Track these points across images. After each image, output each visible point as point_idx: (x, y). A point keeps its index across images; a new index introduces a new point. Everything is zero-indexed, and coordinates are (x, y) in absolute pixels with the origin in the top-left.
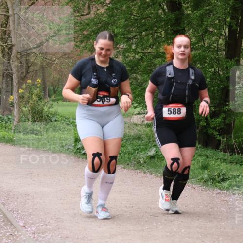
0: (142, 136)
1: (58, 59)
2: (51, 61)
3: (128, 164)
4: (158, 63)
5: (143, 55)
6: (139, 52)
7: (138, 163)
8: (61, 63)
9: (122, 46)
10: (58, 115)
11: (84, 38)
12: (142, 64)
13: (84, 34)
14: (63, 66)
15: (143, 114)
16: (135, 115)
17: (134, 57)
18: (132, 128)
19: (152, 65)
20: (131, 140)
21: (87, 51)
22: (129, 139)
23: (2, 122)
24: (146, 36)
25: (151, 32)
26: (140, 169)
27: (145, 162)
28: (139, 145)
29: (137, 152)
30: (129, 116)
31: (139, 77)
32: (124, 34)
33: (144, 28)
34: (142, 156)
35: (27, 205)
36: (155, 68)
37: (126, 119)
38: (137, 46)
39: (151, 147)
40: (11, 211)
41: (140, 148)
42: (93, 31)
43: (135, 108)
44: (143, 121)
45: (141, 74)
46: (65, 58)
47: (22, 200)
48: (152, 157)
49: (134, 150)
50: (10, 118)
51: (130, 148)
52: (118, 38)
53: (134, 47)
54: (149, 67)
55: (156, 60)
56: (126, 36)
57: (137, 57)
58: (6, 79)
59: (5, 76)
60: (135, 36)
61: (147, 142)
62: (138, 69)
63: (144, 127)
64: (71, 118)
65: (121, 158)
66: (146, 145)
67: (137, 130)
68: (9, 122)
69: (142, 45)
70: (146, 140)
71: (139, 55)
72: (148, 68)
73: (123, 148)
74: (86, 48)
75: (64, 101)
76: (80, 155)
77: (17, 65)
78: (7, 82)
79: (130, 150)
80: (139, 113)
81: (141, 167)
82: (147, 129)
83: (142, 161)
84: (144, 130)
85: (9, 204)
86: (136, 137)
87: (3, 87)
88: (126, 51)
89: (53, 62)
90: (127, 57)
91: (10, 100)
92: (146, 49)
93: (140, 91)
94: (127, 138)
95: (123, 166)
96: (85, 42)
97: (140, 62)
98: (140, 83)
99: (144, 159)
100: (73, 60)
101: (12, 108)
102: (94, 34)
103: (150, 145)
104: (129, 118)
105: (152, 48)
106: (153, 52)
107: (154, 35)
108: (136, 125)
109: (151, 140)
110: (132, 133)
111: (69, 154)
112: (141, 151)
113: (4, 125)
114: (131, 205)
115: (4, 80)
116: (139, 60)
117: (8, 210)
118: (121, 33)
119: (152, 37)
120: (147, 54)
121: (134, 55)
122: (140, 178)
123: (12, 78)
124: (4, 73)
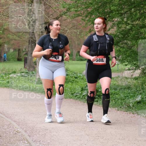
0: (131, 87)
1: (69, 29)
2: (64, 31)
3: (121, 107)
4: (143, 31)
5: (132, 26)
6: (129, 24)
7: (128, 106)
8: (71, 33)
9: (116, 19)
10: (69, 71)
11: (88, 14)
12: (131, 32)
13: (88, 11)
14: (72, 35)
15: (132, 70)
16: (126, 70)
17: (125, 28)
18: (124, 80)
19: (139, 33)
20: (123, 89)
21: (90, 23)
22: (122, 88)
23: (28, 76)
24: (134, 12)
25: (138, 8)
26: (129, 111)
27: (133, 106)
28: (129, 93)
29: (127, 98)
30: (121, 71)
31: (129, 42)
32: (118, 11)
33: (133, 5)
34: (131, 101)
35: (46, 137)
36: (141, 35)
37: (119, 73)
38: (128, 19)
39: (138, 95)
40: (34, 141)
41: (130, 95)
42: (95, 9)
43: (126, 65)
44: (132, 75)
45: (130, 40)
46: (74, 29)
47: (43, 133)
48: (139, 102)
49: (125, 96)
50: (33, 73)
51: (122, 95)
52: (114, 13)
53: (125, 20)
54: (137, 34)
55: (142, 30)
56: (119, 12)
57: (128, 27)
58: (31, 44)
59: (30, 42)
60: (127, 12)
61: (135, 91)
62: (129, 36)
63: (133, 79)
64: (79, 73)
65: (116, 103)
66: (135, 93)
67: (127, 82)
68: (33, 76)
69: (132, 19)
70: (134, 90)
71: (129, 25)
72: (136, 36)
73: (117, 95)
74: (90, 21)
75: (73, 60)
76: (85, 100)
77: (39, 34)
78: (32, 46)
79: (122, 97)
80: (129, 70)
81: (130, 109)
82: (135, 81)
83: (131, 105)
84: (132, 82)
85: (33, 136)
86: (127, 87)
87: (29, 50)
88: (119, 23)
89: (65, 32)
90: (120, 28)
91: (34, 60)
92: (134, 21)
93: (130, 53)
94: (120, 88)
95: (117, 109)
96: (89, 16)
97: (130, 31)
98: (129, 46)
99: (133, 103)
100: (80, 30)
101: (35, 66)
102: (96, 11)
103: (137, 93)
104: (121, 73)
105: (139, 20)
106: (140, 23)
107: (141, 11)
108: (126, 78)
109: (138, 89)
110: (124, 84)
111: (77, 99)
112: (131, 98)
113: (30, 78)
114: (123, 138)
115: (30, 45)
116: (129, 30)
117: (32, 141)
118: (116, 10)
119: (139, 12)
120: (135, 25)
121: (125, 26)
122: (129, 118)
123: (36, 43)
124: (29, 40)
